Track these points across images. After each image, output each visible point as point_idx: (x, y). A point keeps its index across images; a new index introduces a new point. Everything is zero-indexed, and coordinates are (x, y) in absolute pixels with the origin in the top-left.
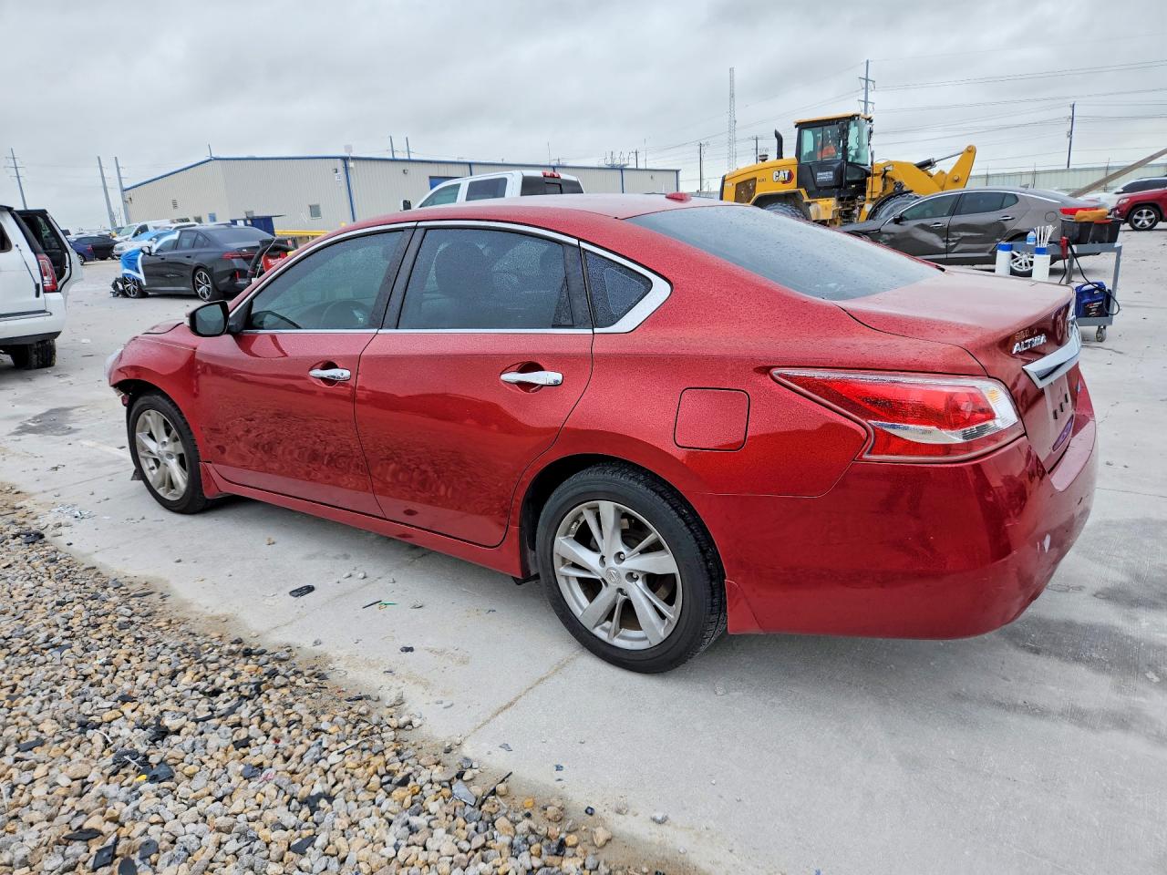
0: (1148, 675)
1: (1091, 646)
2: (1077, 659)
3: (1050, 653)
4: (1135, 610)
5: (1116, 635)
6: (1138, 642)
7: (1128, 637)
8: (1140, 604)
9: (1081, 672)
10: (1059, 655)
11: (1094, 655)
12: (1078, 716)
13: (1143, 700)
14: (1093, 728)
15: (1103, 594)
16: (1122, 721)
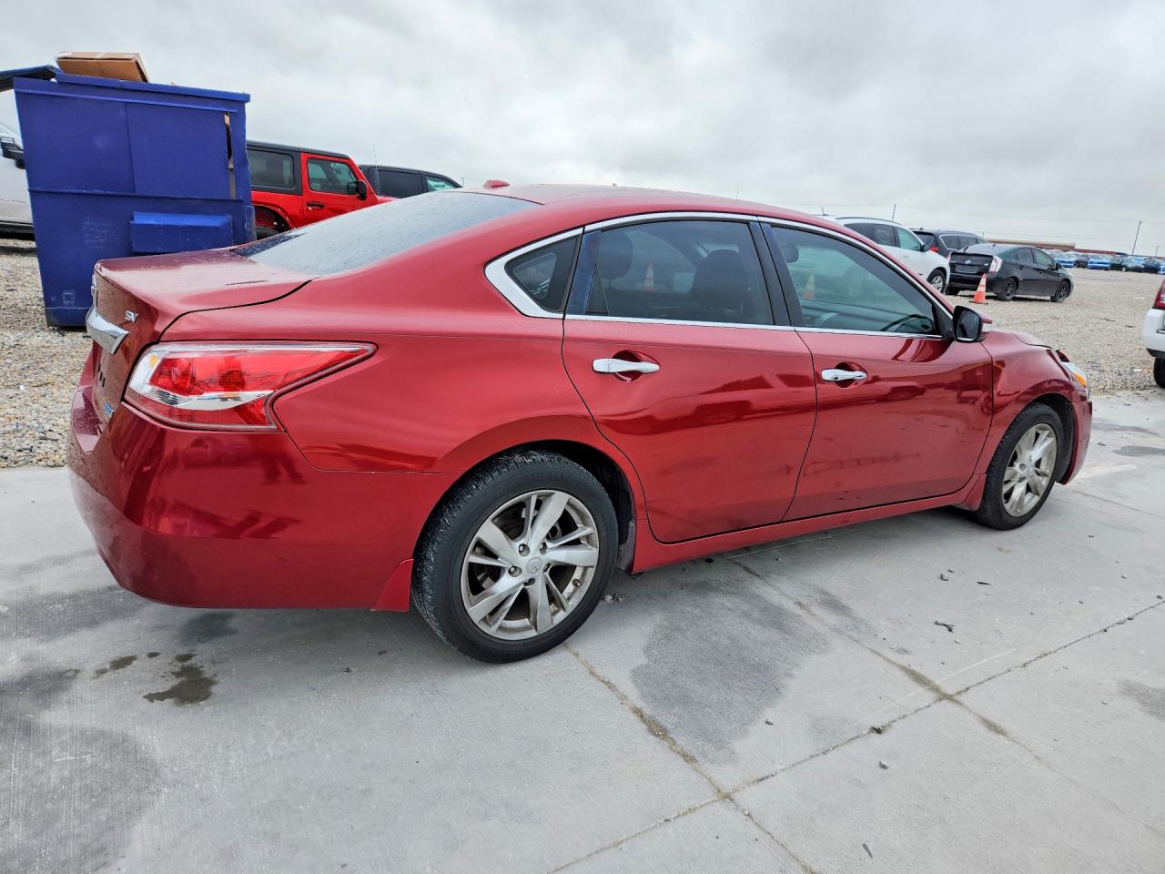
0: (7, 608)
1: (64, 612)
2: (74, 597)
3: (100, 592)
4: (26, 671)
5: (42, 633)
6: (20, 634)
7: (30, 636)
8: (19, 683)
9: (67, 589)
10: (91, 593)
11: (60, 606)
12: (60, 561)
13: (11, 588)
14: (46, 559)
15: (68, 678)
16: (26, 569)
